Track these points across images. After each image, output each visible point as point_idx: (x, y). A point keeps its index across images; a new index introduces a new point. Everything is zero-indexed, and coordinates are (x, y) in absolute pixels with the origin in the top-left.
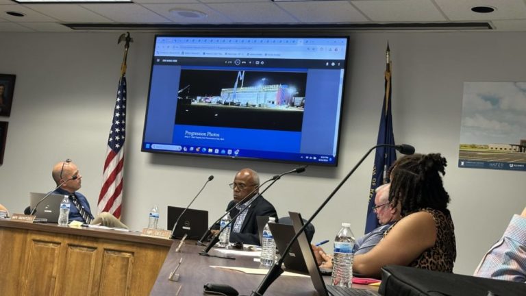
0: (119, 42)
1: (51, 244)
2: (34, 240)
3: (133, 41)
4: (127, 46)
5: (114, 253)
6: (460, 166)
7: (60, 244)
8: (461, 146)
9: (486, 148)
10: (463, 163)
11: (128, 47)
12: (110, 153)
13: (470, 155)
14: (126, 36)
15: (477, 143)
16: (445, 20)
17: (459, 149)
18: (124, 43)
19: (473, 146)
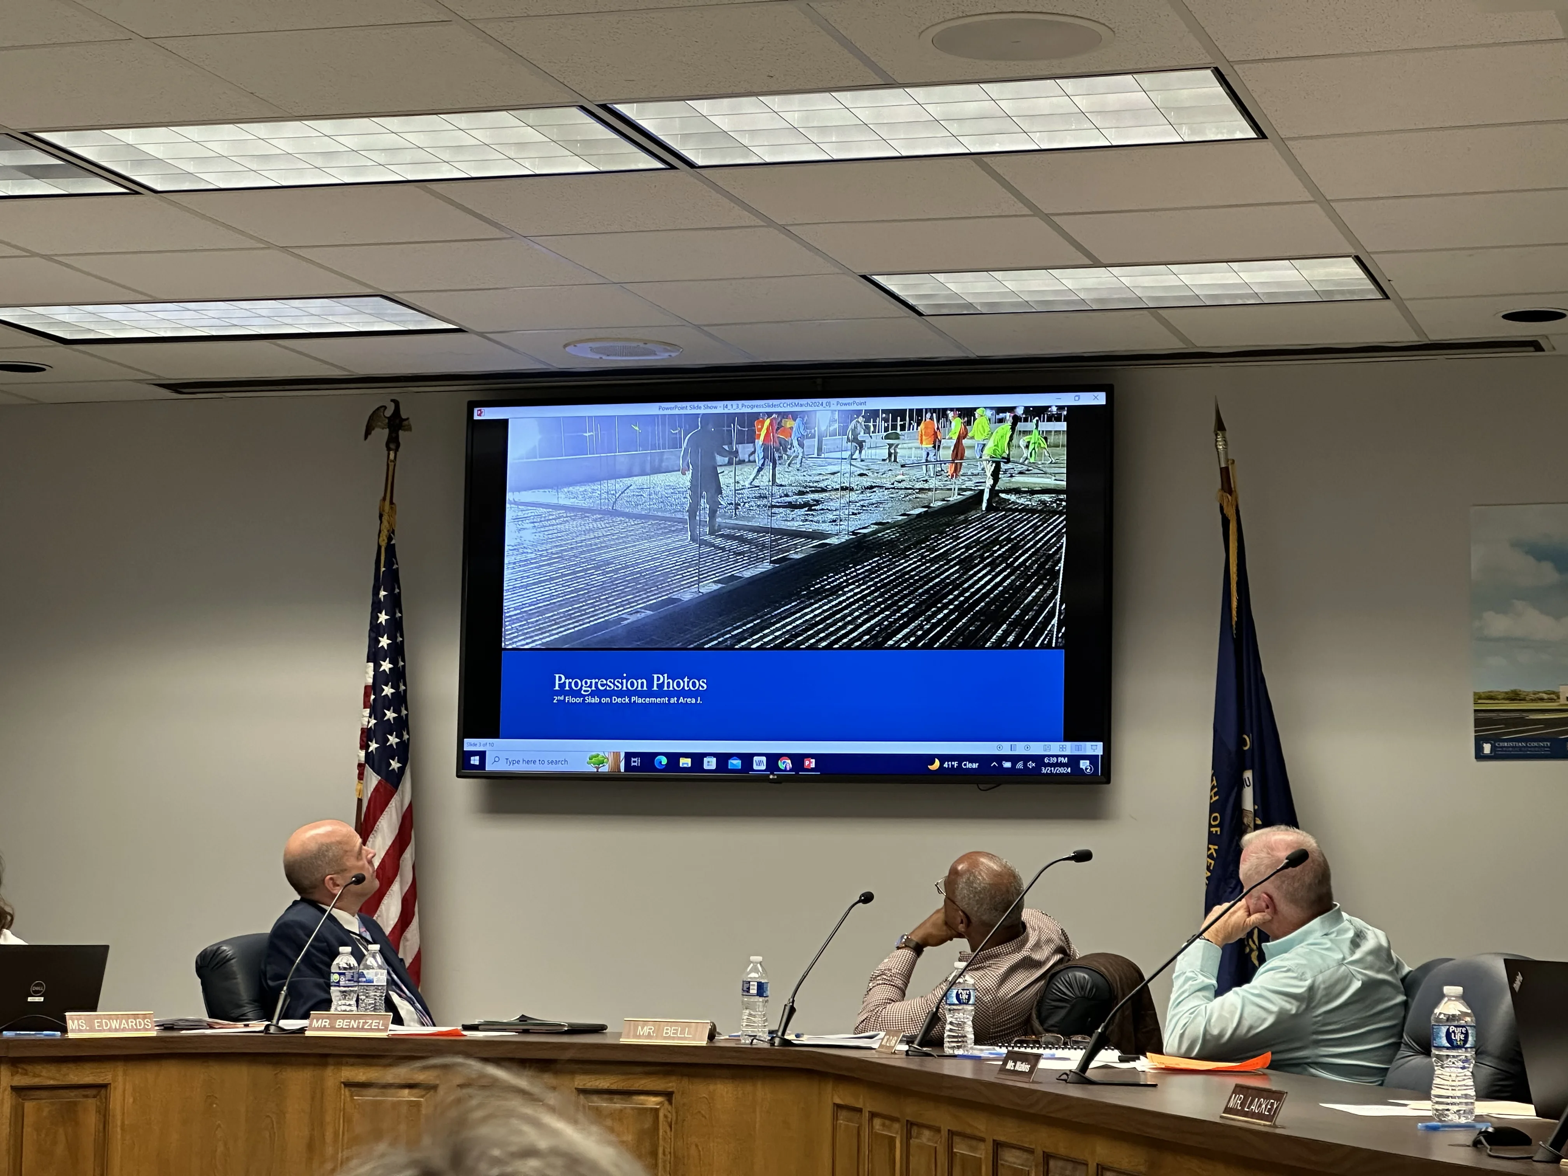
0: (368, 433)
1: (406, 1091)
2: (348, 1085)
3: (409, 429)
4: (393, 443)
5: (611, 1101)
6: (1480, 756)
7: (434, 1088)
8: (1478, 697)
9: (1551, 700)
10: (1487, 748)
11: (398, 446)
12: (376, 789)
13: (1508, 723)
14: (389, 413)
15: (1526, 687)
16: (1416, 339)
17: (1472, 707)
18: (381, 434)
19: (1514, 696)
